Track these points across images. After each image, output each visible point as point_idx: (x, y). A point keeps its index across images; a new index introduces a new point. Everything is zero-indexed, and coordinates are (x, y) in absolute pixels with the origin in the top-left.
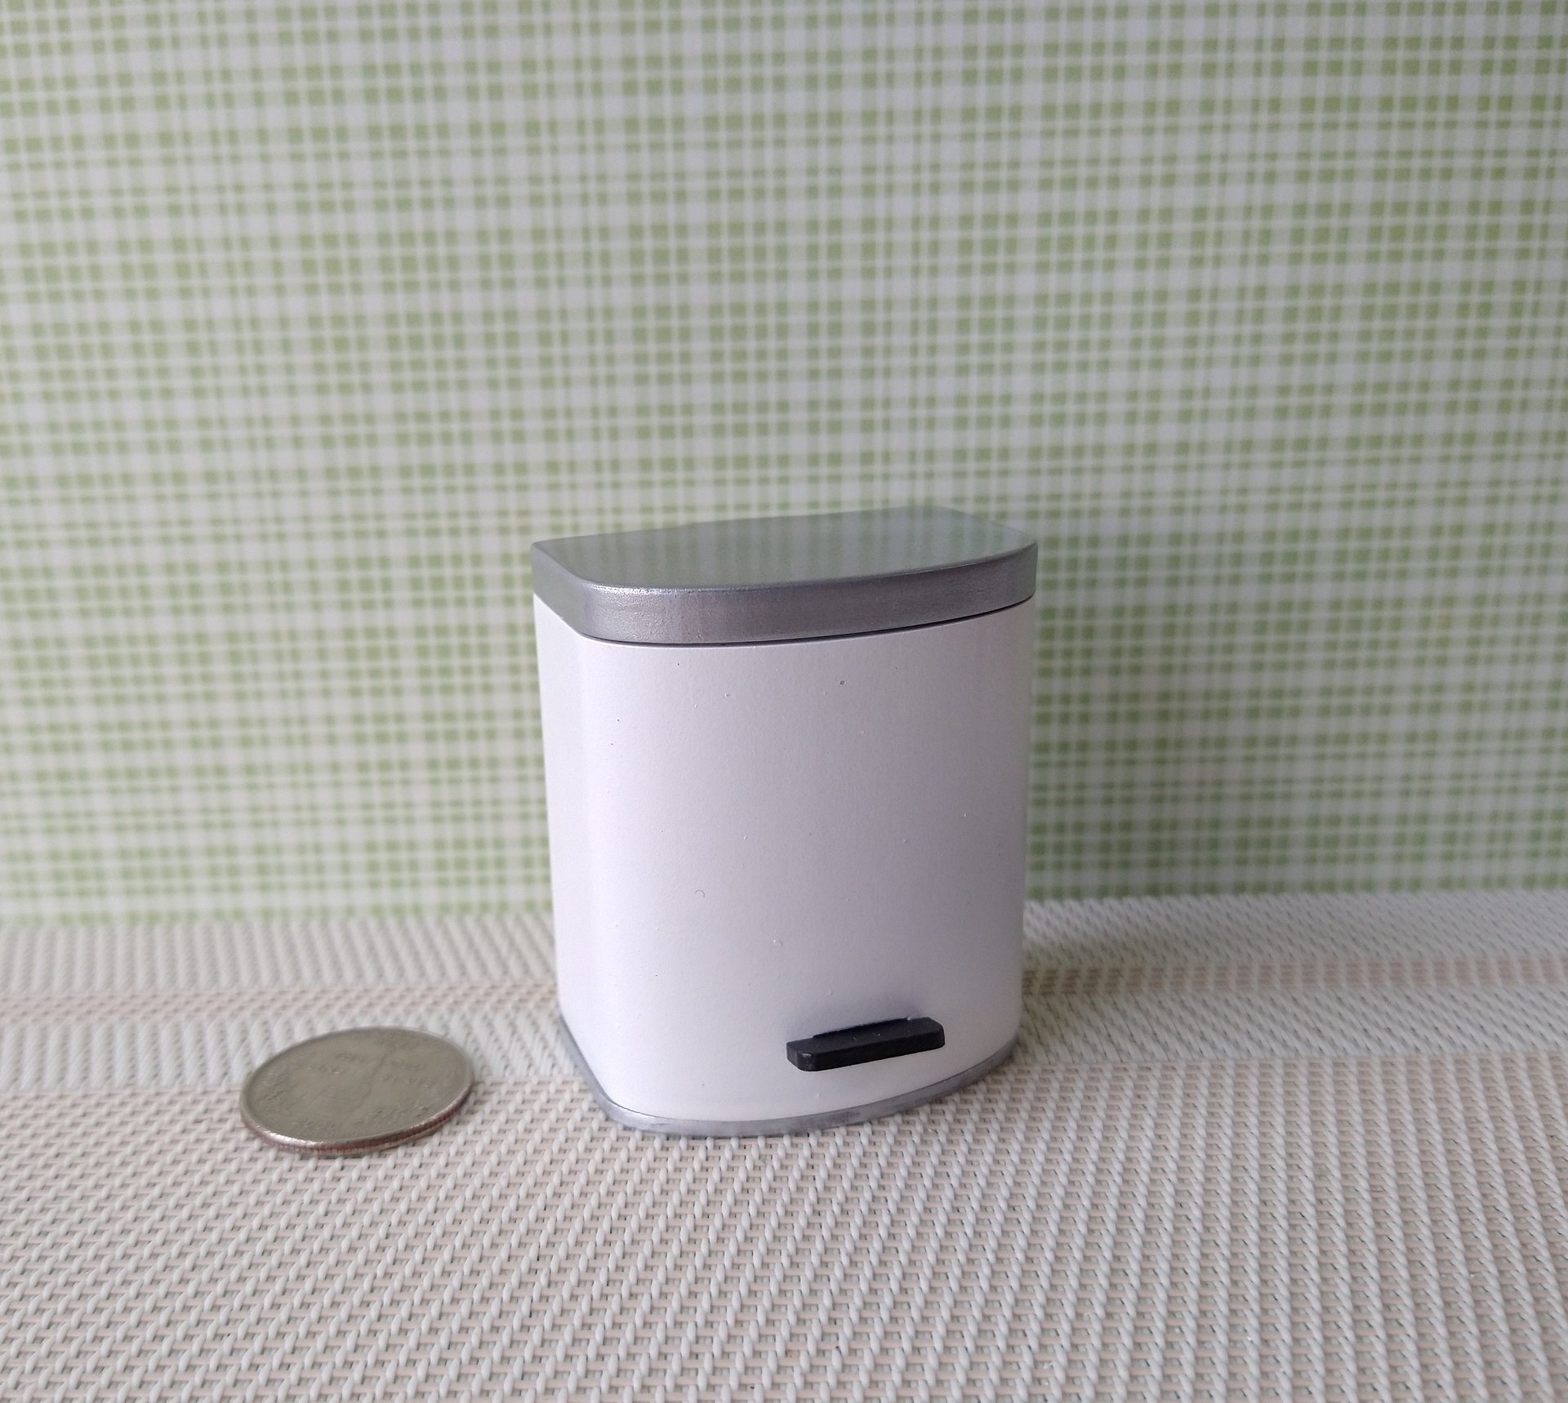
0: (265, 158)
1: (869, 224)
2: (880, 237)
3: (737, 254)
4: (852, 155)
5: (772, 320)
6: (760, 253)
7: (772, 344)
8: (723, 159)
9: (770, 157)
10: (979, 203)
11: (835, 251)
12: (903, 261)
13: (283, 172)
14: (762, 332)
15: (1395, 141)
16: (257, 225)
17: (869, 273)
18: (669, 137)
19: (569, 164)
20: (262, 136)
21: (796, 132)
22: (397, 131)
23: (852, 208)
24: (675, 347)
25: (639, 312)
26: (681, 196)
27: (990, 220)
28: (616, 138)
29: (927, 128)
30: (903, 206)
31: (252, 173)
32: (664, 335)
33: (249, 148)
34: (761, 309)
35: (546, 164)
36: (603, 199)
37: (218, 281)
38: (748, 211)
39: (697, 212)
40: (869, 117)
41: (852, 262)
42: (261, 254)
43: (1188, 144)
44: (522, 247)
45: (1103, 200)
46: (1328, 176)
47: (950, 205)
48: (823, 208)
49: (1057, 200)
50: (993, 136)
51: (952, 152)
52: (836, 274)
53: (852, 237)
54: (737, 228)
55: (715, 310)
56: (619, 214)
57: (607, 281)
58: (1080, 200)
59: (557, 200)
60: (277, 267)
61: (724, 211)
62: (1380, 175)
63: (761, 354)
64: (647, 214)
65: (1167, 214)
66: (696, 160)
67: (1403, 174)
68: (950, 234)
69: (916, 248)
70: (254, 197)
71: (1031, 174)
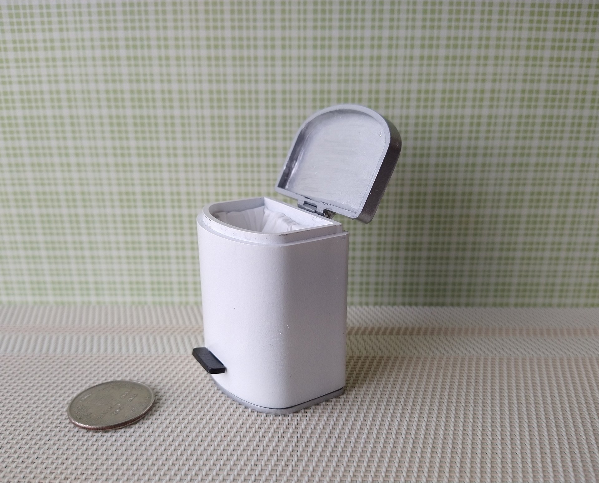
0: (95, 66)
1: (284, 92)
2: (288, 96)
3: (243, 100)
4: (278, 70)
5: (254, 121)
6: (250, 100)
7: (254, 129)
8: (238, 70)
9: (253, 70)
10: (318, 86)
11: (274, 100)
12: (295, 104)
13: (100, 70)
14: (251, 125)
15: (449, 70)
16: (92, 86)
17: (284, 107)
18: (221, 62)
19: (190, 70)
20: (94, 59)
21: (261, 62)
22: (136, 58)
23: (279, 87)
24: (224, 129)
25: (212, 117)
26: (225, 81)
27: (322, 92)
28: (204, 62)
29: (302, 62)
30: (295, 87)
31: (91, 70)
32: (220, 125)
33: (90, 62)
34: (251, 118)
35: (182, 70)
36: (201, 82)
37: (80, 104)
38: (246, 87)
39: (230, 87)
40: (284, 58)
41: (279, 104)
42: (94, 96)
43: (384, 70)
44: (176, 96)
45: (357, 87)
46: (428, 81)
47: (310, 87)
48: (270, 87)
49: (343, 86)
50: (323, 66)
51: (310, 70)
52: (274, 107)
53: (279, 96)
54: (243, 92)
55: (236, 117)
56: (206, 86)
57: (202, 107)
58: (350, 87)
59: (186, 81)
60: (99, 100)
61: (239, 87)
62: (445, 81)
63: (251, 132)
64: (215, 87)
65: (377, 92)
66: (229, 70)
67: (452, 81)
68: (310, 96)
69: (299, 100)
70: (91, 78)
71: (335, 78)
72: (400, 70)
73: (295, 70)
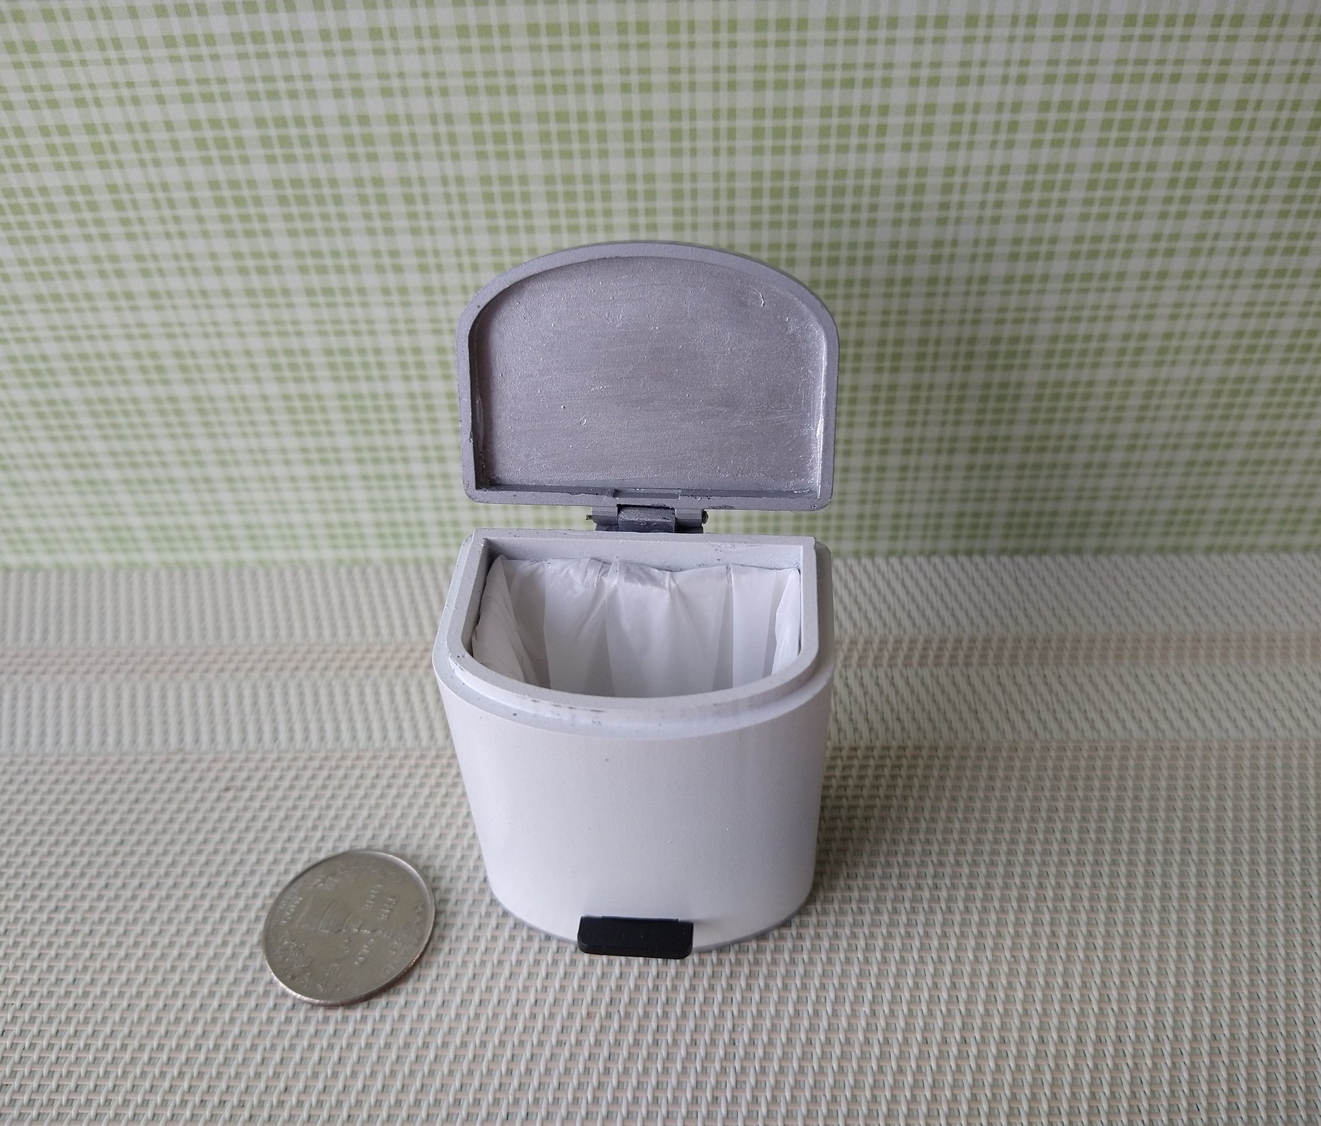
0: (148, 61)
1: (675, 115)
2: (685, 125)
3: (564, 137)
4: (659, 58)
5: (597, 187)
6: (583, 136)
7: (598, 205)
8: (546, 61)
9: (586, 58)
10: (770, 99)
11: (647, 135)
12: (705, 144)
13: (166, 72)
14: (589, 196)
15: (1134, 50)
16: (152, 113)
17: (676, 153)
18: (497, 41)
19: (412, 64)
20: (142, 43)
21: (609, 38)
22: (258, 37)
23: (660, 101)
24: (518, 207)
25: (485, 180)
26: (512, 90)
27: (779, 112)
28: (450, 42)
29: (724, 36)
30: (704, 101)
31: (139, 72)
32: (508, 197)
33: (133, 53)
34: (587, 179)
35: (391, 64)
36: (444, 92)
37: (129, 156)
38: (571, 103)
39: (527, 103)
40: (673, 27)
41: (662, 144)
42: (160, 135)
43: (953, 52)
44: (381, 130)
45: (876, 97)
46: (1071, 79)
47: (745, 99)
48: (636, 102)
49: (836, 97)
50: (782, 44)
51: (746, 57)
52: (649, 153)
53: (661, 125)
54: (562, 117)
55: (549, 179)
56: (460, 104)
57: (456, 156)
58: (857, 97)
59: (405, 92)
60: (175, 145)
61: (551, 103)
62: (1117, 79)
63: (590, 213)
64: (484, 104)
65: (930, 109)
66: (522, 61)
67: (1137, 79)
68: (745, 123)
69: (716, 134)
70: (146, 92)
71: (815, 75)
72: (997, 51)
73: (704, 58)
